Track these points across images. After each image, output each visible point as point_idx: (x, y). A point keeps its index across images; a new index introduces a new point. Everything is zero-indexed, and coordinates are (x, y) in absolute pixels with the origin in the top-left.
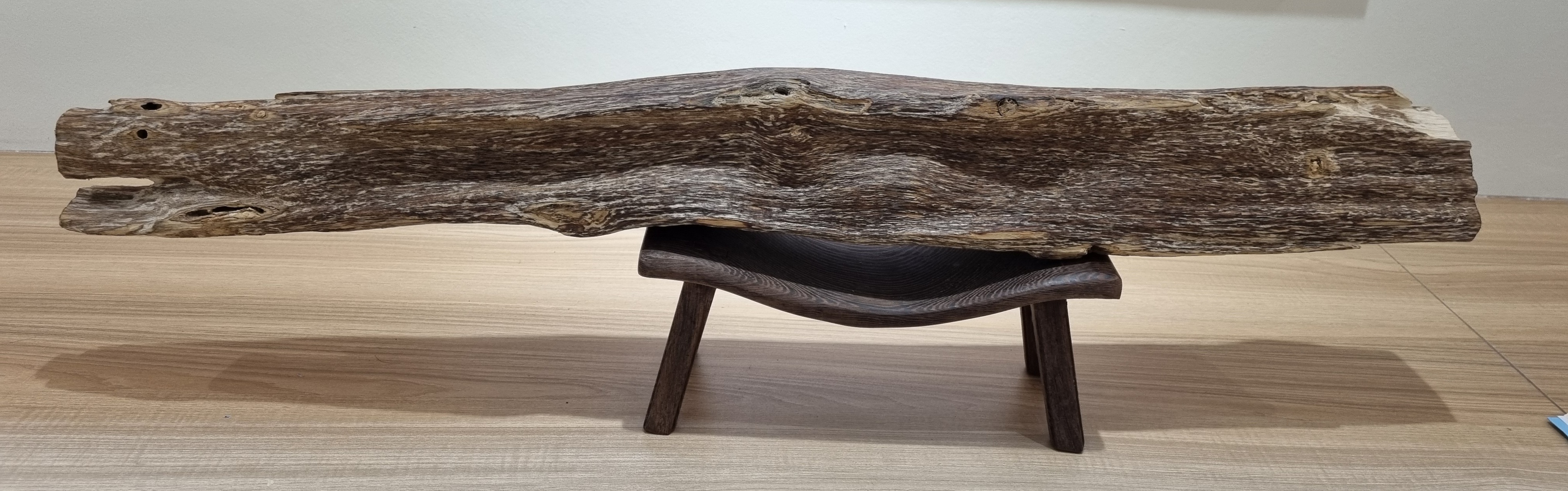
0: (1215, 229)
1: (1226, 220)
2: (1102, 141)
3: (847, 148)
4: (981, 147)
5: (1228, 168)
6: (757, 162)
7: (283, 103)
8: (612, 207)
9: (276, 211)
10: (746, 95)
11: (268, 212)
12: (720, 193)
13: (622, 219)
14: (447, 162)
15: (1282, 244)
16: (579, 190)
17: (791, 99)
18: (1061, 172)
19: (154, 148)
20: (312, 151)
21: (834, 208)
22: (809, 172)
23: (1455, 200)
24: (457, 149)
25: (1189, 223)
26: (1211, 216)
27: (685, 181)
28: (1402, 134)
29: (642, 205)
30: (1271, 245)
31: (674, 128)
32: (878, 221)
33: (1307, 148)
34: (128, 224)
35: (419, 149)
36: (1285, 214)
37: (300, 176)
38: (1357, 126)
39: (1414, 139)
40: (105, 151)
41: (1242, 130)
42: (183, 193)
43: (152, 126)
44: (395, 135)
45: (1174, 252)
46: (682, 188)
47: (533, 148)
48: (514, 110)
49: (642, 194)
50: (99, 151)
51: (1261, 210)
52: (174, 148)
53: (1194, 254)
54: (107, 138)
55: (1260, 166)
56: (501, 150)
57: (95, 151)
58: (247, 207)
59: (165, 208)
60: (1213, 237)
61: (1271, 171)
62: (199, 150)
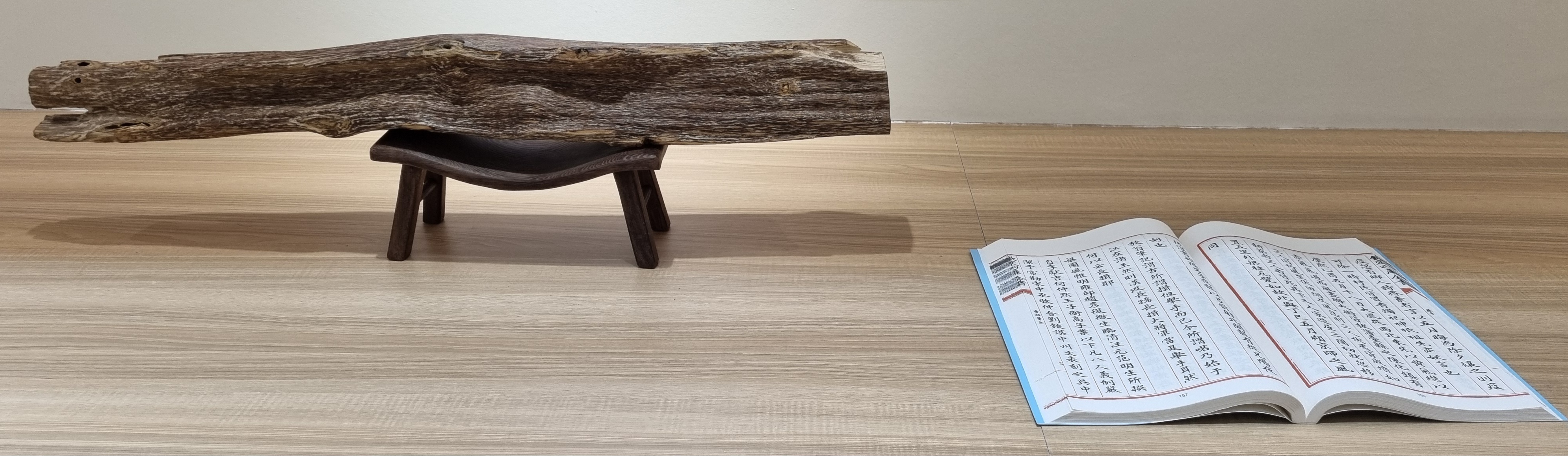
0: (721, 127)
1: (727, 122)
2: (649, 74)
3: (491, 81)
4: (574, 79)
5: (729, 90)
6: (439, 90)
7: (163, 61)
8: (351, 118)
9: (157, 125)
10: (426, 50)
11: (152, 125)
12: (415, 109)
13: (359, 126)
14: (256, 94)
15: (765, 136)
16: (333, 109)
17: (453, 51)
18: (625, 94)
19: (85, 89)
20: (177, 89)
21: (485, 117)
22: (469, 96)
23: (877, 108)
24: (262, 86)
25: (704, 124)
26: (718, 120)
27: (395, 102)
28: (840, 68)
29: (369, 117)
30: (758, 137)
31: (390, 71)
32: (512, 125)
33: (782, 77)
34: (73, 135)
35: (240, 87)
36: (763, 118)
37: (170, 104)
38: (811, 63)
39: (849, 71)
40: (57, 91)
41: (738, 67)
42: (104, 116)
43: (83, 76)
44: (225, 78)
45: (697, 142)
46: (393, 107)
47: (306, 84)
48: (292, 62)
49: (368, 110)
50: (54, 91)
51: (748, 115)
52: (97, 89)
53: (710, 143)
54: (58, 83)
55: (749, 88)
56: (288, 86)
57: (51, 91)
58: (140, 123)
59: (94, 125)
60: (721, 133)
61: (756, 91)
62: (111, 89)
